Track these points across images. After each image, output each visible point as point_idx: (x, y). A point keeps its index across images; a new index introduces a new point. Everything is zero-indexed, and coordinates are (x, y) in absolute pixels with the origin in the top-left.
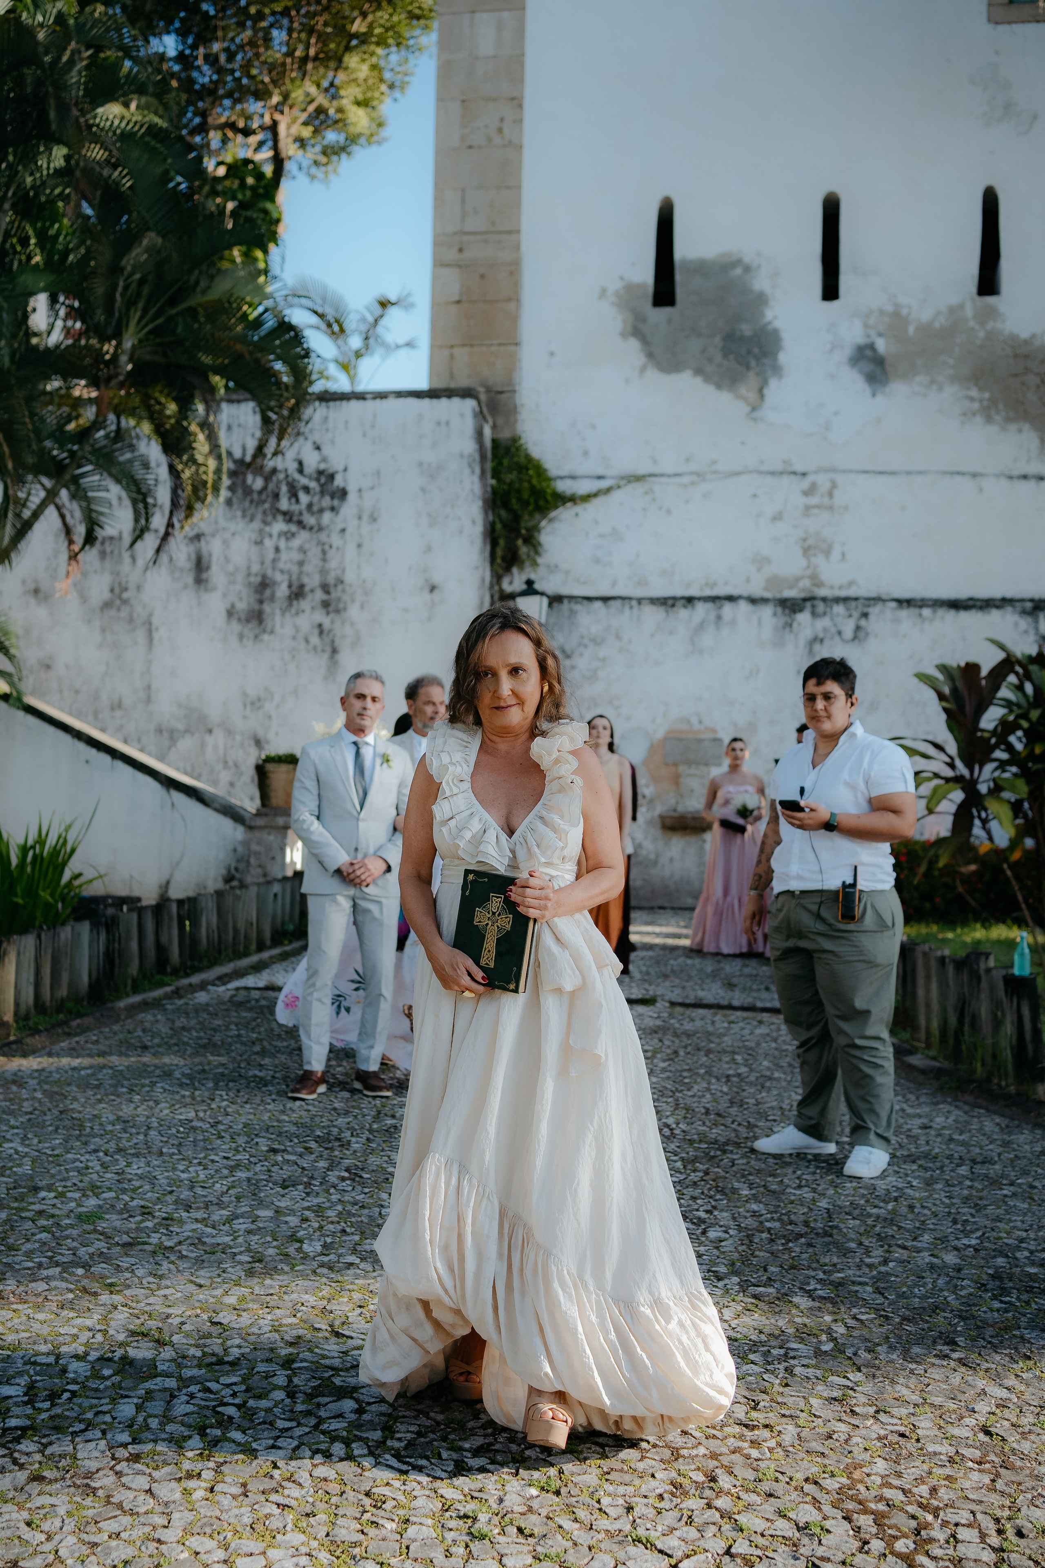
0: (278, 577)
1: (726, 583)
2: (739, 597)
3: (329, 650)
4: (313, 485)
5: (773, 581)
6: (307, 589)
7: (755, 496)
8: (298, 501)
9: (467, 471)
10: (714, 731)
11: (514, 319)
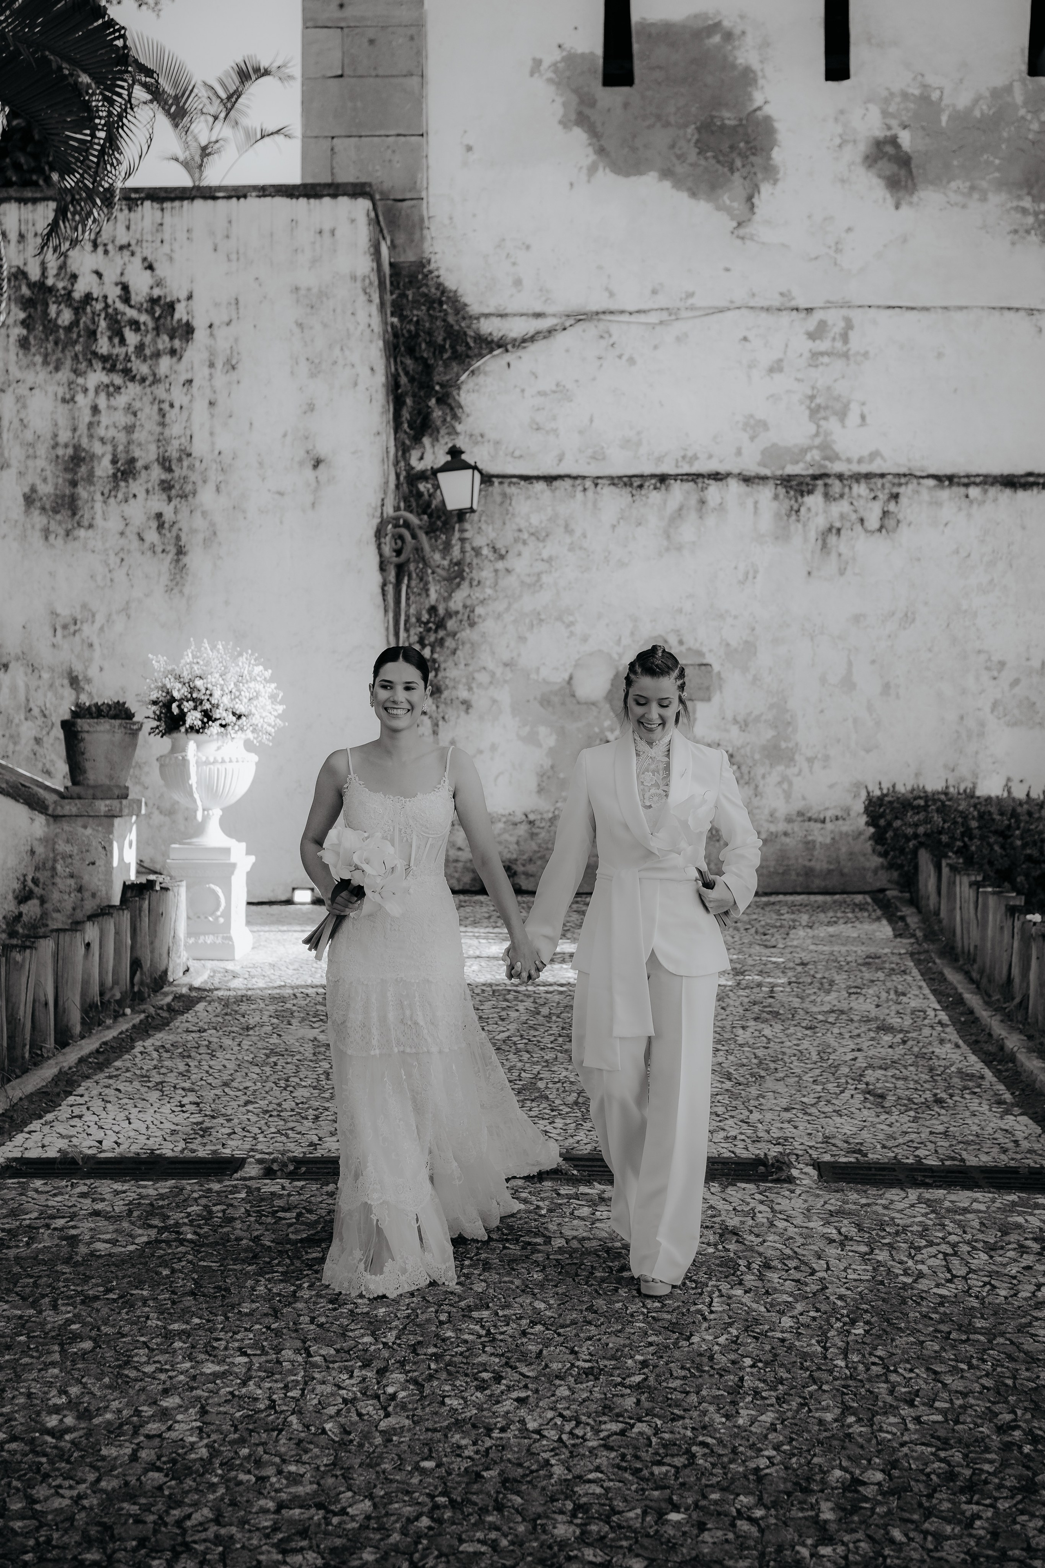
0: (98, 448)
1: (710, 457)
2: (728, 475)
3: (173, 550)
4: (143, 318)
5: (771, 453)
6: (139, 464)
7: (745, 339)
8: (123, 342)
9: (362, 298)
10: (700, 654)
11: (418, 101)
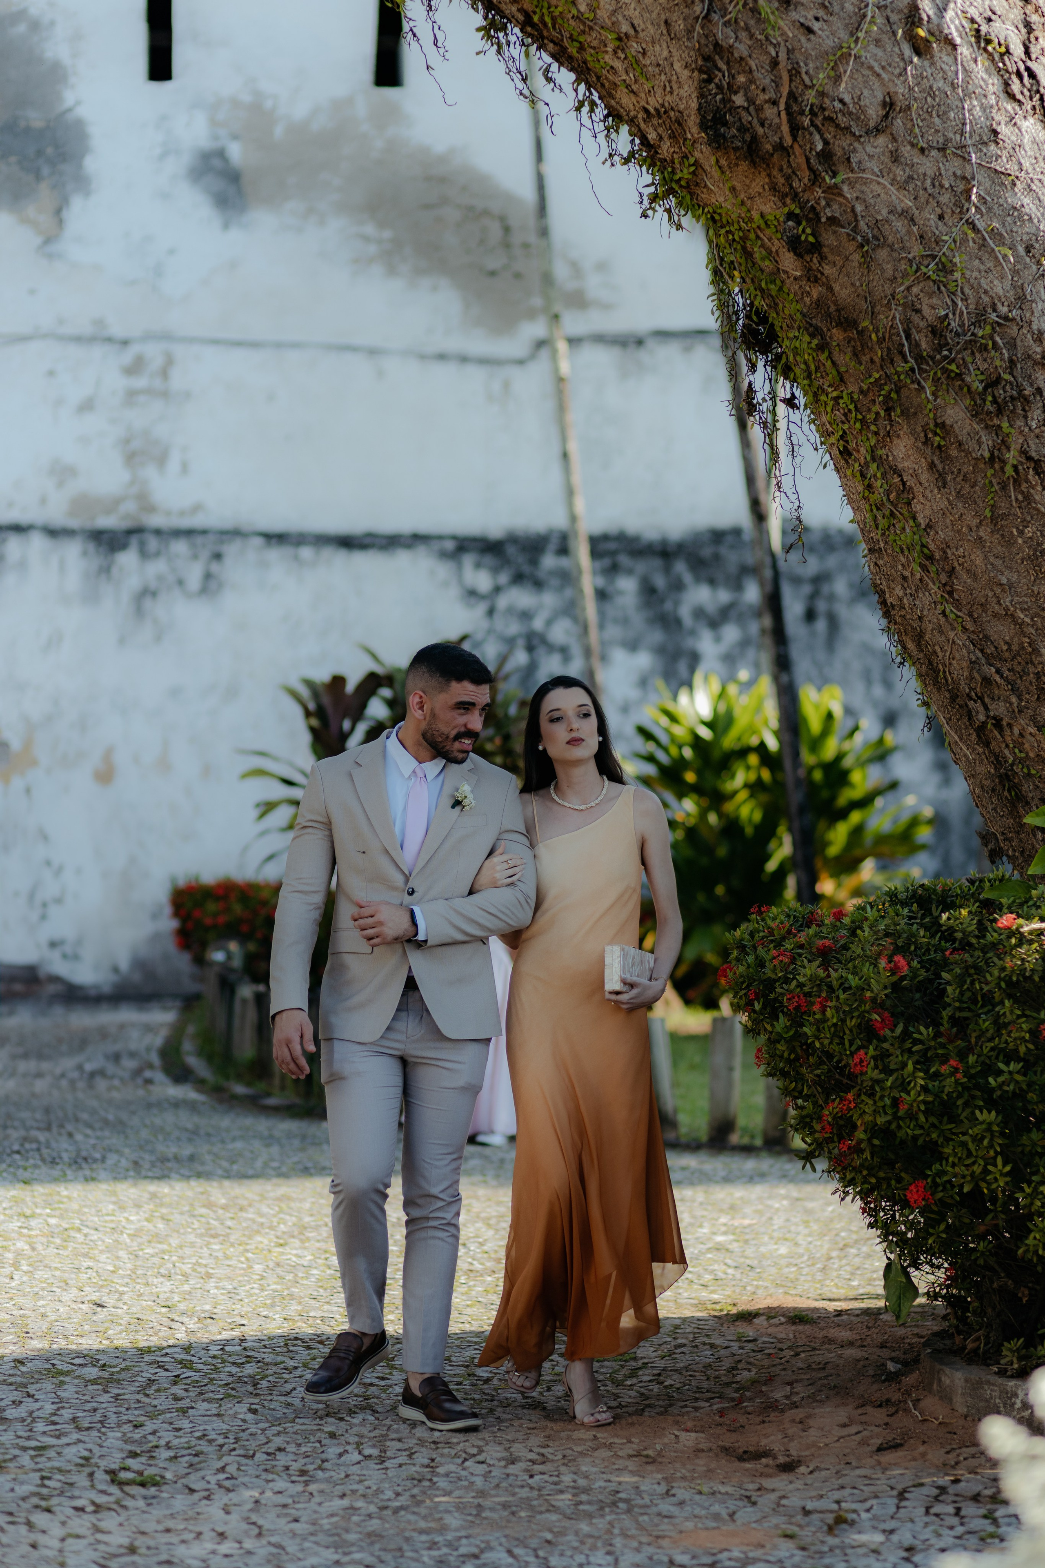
1: (9, 505)
2: (31, 527)
5: (80, 503)
7: (51, 373)
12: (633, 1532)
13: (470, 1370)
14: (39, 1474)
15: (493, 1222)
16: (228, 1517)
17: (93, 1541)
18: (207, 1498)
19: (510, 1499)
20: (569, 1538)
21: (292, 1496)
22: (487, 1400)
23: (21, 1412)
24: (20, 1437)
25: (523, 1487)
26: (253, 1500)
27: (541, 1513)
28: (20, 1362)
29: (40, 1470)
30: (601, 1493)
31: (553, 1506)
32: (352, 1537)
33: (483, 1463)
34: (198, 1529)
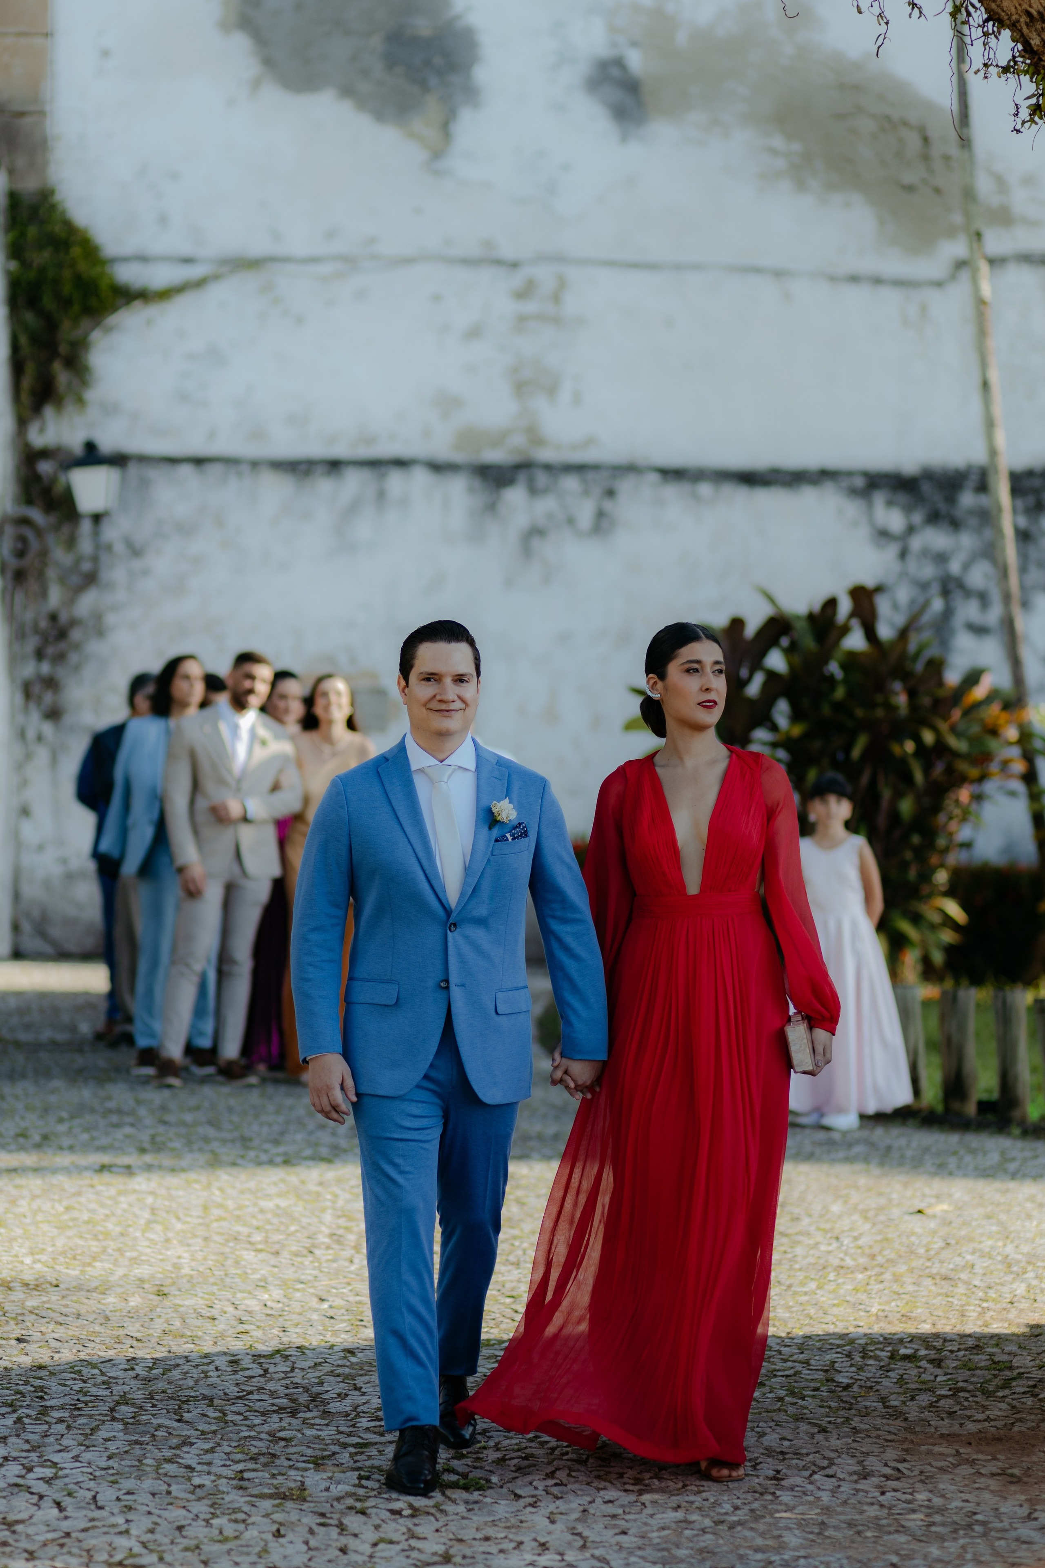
1: (392, 438)
2: (414, 461)
5: (467, 436)
7: (437, 298)
10: (375, 677)
12: (986, 1558)
13: (828, 1376)
14: (357, 1473)
15: (871, 1214)
16: (553, 1527)
17: (406, 1547)
18: (533, 1505)
19: (857, 1517)
20: (916, 1562)
21: (622, 1506)
22: (844, 1408)
23: (345, 1406)
24: (342, 1433)
25: (872, 1504)
26: (581, 1508)
27: (890, 1533)
28: (351, 1352)
29: (359, 1469)
30: (956, 1513)
31: (903, 1527)
32: (682, 1553)
33: (832, 1476)
34: (519, 1539)
